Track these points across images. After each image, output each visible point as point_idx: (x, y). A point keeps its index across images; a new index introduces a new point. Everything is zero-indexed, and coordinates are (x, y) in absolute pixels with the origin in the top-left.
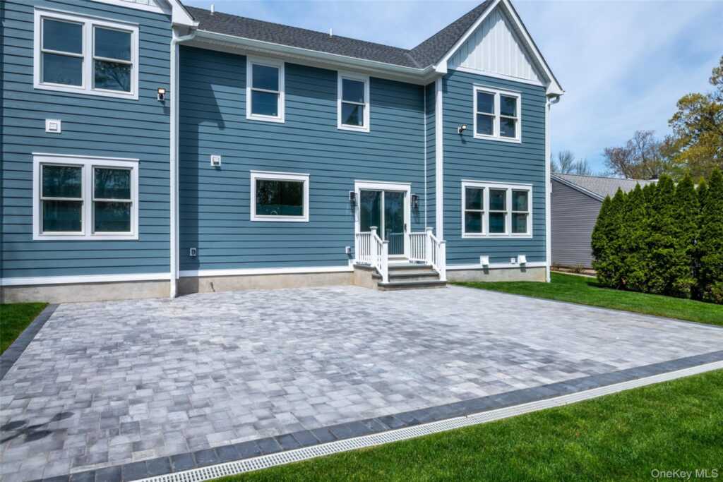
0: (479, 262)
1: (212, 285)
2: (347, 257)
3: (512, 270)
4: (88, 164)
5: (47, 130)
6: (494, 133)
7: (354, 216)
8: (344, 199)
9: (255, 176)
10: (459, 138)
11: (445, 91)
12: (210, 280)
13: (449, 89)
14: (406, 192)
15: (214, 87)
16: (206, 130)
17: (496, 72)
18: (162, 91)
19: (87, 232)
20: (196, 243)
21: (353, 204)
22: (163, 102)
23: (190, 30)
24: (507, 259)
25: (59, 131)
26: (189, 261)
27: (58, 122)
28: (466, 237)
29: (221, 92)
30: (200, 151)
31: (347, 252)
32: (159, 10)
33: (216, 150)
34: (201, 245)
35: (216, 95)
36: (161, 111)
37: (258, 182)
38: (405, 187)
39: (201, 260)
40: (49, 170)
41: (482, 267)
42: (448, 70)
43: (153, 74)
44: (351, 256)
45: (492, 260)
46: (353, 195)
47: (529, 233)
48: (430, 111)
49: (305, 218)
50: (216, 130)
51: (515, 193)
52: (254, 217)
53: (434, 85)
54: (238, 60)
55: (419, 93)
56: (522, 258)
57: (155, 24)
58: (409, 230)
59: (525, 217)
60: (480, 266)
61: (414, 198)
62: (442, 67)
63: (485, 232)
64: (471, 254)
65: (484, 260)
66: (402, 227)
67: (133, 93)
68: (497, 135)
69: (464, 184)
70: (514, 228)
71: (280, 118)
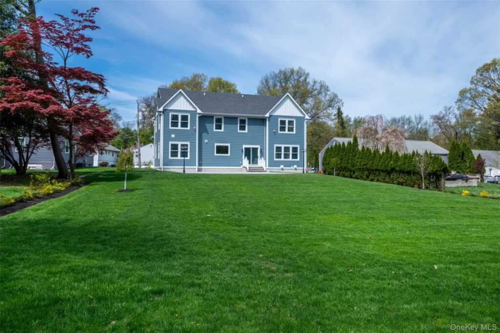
2: (240, 165)
3: (292, 170)
4: (179, 143)
5: (172, 137)
7: (243, 154)
8: (240, 150)
9: (216, 144)
10: (274, 133)
11: (269, 121)
12: (204, 169)
13: (271, 120)
14: (258, 148)
15: (207, 124)
16: (204, 134)
17: (289, 114)
18: (194, 128)
19: (179, 157)
21: (242, 151)
22: (195, 130)
23: (201, 113)
24: (290, 166)
25: (174, 137)
26: (200, 165)
27: (174, 135)
28: (276, 160)
29: (208, 126)
30: (203, 139)
31: (240, 163)
32: (194, 110)
33: (207, 139)
34: (203, 161)
37: (217, 146)
38: (258, 146)
39: (203, 165)
40: (172, 145)
42: (270, 115)
43: (193, 124)
44: (242, 164)
45: (284, 166)
46: (242, 149)
47: (298, 159)
48: (266, 126)
49: (229, 154)
50: (207, 134)
51: (293, 148)
52: (215, 154)
53: (266, 119)
54: (212, 117)
55: (263, 121)
56: (295, 166)
57: (193, 113)
58: (259, 158)
59: (297, 154)
60: (280, 168)
61: (261, 149)
62: (267, 115)
63: (282, 159)
64: (277, 164)
65: (282, 166)
66: (257, 157)
67: (189, 128)
68: (287, 132)
69: (276, 146)
70: (293, 158)
71: (222, 130)
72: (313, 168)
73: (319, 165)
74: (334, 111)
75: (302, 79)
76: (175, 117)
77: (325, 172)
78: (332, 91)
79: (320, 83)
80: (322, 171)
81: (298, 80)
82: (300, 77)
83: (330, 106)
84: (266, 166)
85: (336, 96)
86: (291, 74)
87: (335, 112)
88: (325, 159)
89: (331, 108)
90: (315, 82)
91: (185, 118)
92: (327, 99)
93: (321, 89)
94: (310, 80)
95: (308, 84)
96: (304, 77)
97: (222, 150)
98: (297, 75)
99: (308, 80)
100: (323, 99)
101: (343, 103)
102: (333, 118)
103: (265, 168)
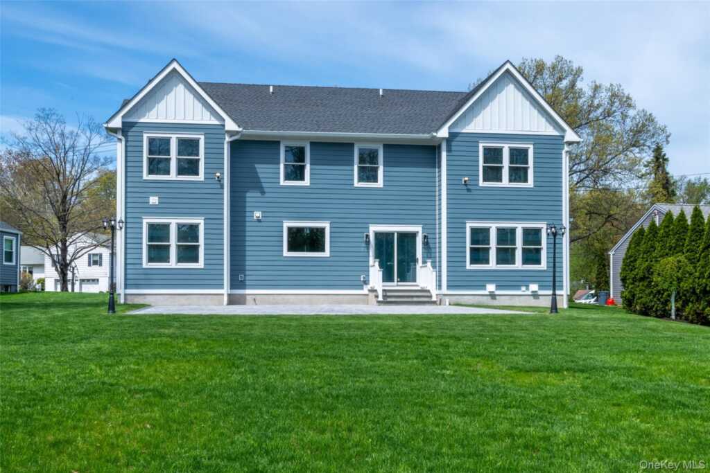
0: (485, 289)
1: (255, 299)
2: (362, 283)
3: (522, 297)
4: (173, 222)
5: (151, 203)
6: (503, 180)
7: (368, 252)
8: (360, 240)
9: (287, 224)
10: (464, 187)
11: (449, 150)
12: (254, 297)
13: (453, 148)
14: (418, 232)
15: (257, 166)
16: (251, 196)
17: (512, 129)
18: (218, 174)
19: (173, 263)
20: (243, 271)
21: (368, 243)
22: (220, 181)
23: (237, 132)
24: (518, 287)
25: (157, 203)
26: (237, 282)
27: (157, 198)
28: (471, 268)
29: (262, 170)
30: (248, 209)
31: (362, 279)
32: (217, 123)
33: (258, 208)
34: (247, 273)
35: (258, 170)
36: (219, 186)
37: (290, 229)
38: (417, 229)
39: (247, 283)
40: (152, 227)
41: (488, 293)
42: (449, 133)
43: (214, 163)
44: (366, 282)
45: (498, 287)
46: (367, 236)
47: (544, 265)
48: (440, 167)
49: (327, 253)
50: (259, 195)
51: (526, 232)
52: (286, 253)
53: (439, 147)
54: (273, 144)
55: (428, 153)
56: (534, 287)
57: (214, 133)
58: (420, 263)
59: (538, 251)
60: (486, 292)
61: (425, 237)
62: (443, 133)
63: (492, 264)
64: (477, 282)
65: (491, 287)
66: (415, 261)
67: (201, 177)
68: (505, 182)
69: (469, 225)
70: (526, 261)
71: (307, 182)
72: (593, 292)
73: (607, 283)
74: (644, 155)
75: (564, 83)
76: (160, 147)
77: (629, 303)
78: (640, 107)
79: (611, 89)
80: (620, 302)
81: (553, 87)
82: (560, 79)
83: (635, 144)
84: (440, 287)
85: (650, 119)
86: (537, 73)
87: (648, 156)
88: (629, 263)
89: (637, 150)
90: (596, 88)
91: (188, 146)
92: (628, 128)
93: (612, 103)
94: (584, 85)
95: (580, 94)
96: (570, 78)
97: (307, 240)
98: (552, 74)
99: (579, 85)
100: (617, 128)
101: (668, 136)
102: (644, 170)
103: (434, 292)
